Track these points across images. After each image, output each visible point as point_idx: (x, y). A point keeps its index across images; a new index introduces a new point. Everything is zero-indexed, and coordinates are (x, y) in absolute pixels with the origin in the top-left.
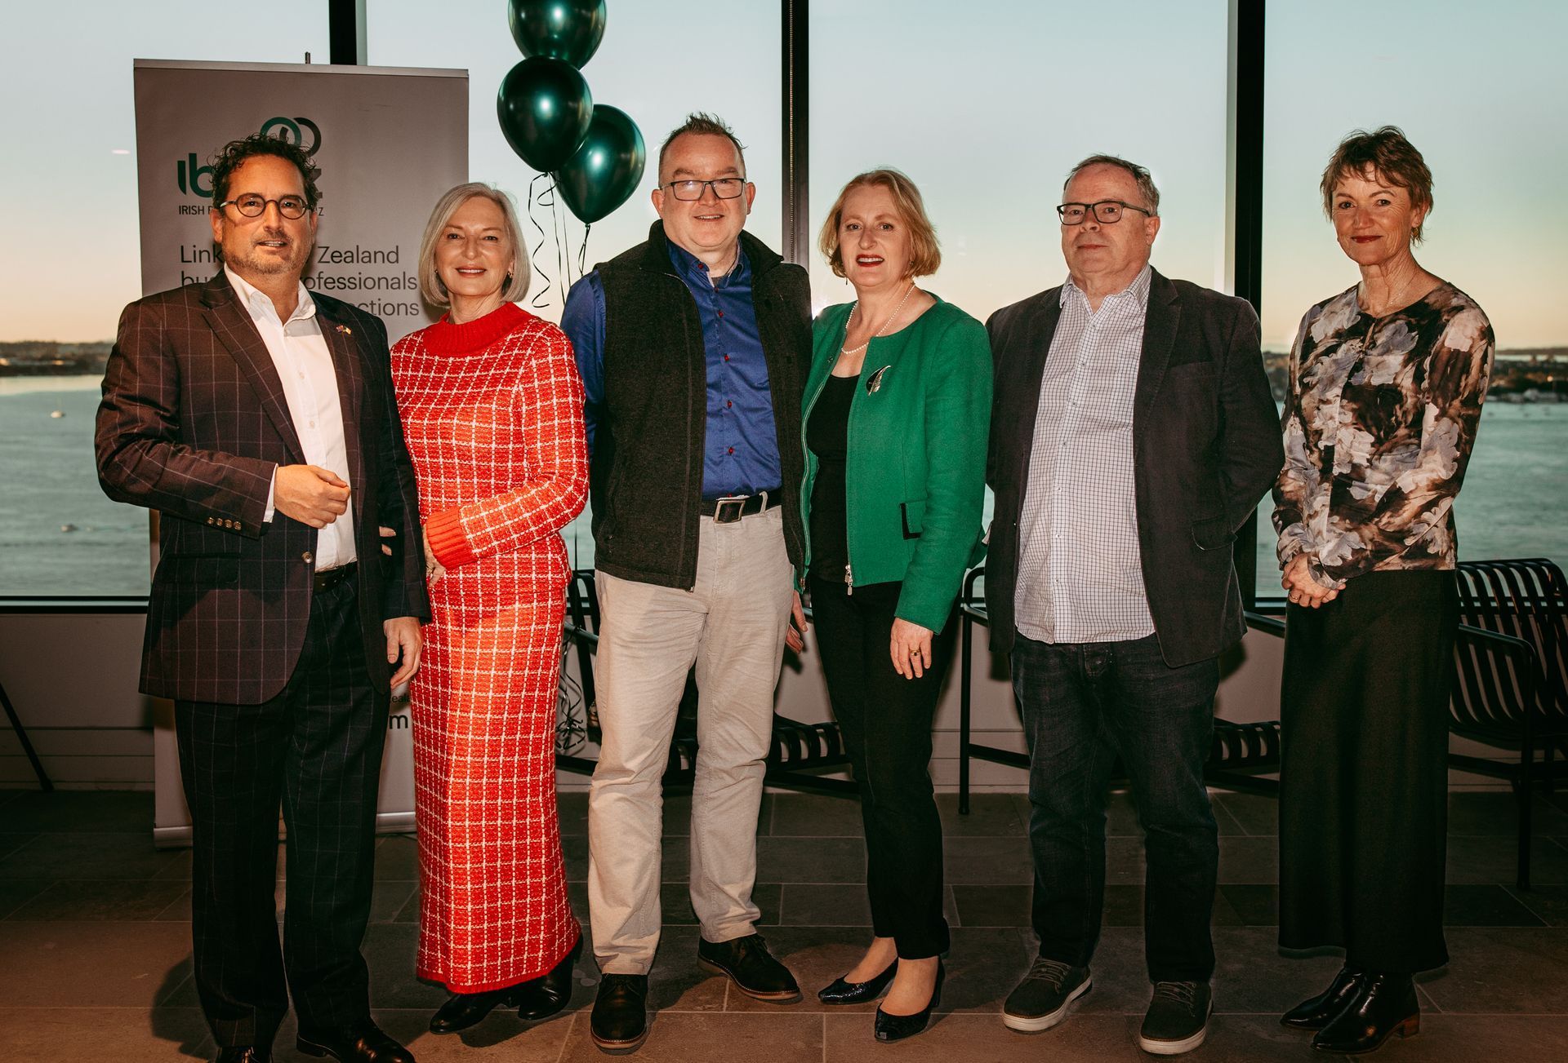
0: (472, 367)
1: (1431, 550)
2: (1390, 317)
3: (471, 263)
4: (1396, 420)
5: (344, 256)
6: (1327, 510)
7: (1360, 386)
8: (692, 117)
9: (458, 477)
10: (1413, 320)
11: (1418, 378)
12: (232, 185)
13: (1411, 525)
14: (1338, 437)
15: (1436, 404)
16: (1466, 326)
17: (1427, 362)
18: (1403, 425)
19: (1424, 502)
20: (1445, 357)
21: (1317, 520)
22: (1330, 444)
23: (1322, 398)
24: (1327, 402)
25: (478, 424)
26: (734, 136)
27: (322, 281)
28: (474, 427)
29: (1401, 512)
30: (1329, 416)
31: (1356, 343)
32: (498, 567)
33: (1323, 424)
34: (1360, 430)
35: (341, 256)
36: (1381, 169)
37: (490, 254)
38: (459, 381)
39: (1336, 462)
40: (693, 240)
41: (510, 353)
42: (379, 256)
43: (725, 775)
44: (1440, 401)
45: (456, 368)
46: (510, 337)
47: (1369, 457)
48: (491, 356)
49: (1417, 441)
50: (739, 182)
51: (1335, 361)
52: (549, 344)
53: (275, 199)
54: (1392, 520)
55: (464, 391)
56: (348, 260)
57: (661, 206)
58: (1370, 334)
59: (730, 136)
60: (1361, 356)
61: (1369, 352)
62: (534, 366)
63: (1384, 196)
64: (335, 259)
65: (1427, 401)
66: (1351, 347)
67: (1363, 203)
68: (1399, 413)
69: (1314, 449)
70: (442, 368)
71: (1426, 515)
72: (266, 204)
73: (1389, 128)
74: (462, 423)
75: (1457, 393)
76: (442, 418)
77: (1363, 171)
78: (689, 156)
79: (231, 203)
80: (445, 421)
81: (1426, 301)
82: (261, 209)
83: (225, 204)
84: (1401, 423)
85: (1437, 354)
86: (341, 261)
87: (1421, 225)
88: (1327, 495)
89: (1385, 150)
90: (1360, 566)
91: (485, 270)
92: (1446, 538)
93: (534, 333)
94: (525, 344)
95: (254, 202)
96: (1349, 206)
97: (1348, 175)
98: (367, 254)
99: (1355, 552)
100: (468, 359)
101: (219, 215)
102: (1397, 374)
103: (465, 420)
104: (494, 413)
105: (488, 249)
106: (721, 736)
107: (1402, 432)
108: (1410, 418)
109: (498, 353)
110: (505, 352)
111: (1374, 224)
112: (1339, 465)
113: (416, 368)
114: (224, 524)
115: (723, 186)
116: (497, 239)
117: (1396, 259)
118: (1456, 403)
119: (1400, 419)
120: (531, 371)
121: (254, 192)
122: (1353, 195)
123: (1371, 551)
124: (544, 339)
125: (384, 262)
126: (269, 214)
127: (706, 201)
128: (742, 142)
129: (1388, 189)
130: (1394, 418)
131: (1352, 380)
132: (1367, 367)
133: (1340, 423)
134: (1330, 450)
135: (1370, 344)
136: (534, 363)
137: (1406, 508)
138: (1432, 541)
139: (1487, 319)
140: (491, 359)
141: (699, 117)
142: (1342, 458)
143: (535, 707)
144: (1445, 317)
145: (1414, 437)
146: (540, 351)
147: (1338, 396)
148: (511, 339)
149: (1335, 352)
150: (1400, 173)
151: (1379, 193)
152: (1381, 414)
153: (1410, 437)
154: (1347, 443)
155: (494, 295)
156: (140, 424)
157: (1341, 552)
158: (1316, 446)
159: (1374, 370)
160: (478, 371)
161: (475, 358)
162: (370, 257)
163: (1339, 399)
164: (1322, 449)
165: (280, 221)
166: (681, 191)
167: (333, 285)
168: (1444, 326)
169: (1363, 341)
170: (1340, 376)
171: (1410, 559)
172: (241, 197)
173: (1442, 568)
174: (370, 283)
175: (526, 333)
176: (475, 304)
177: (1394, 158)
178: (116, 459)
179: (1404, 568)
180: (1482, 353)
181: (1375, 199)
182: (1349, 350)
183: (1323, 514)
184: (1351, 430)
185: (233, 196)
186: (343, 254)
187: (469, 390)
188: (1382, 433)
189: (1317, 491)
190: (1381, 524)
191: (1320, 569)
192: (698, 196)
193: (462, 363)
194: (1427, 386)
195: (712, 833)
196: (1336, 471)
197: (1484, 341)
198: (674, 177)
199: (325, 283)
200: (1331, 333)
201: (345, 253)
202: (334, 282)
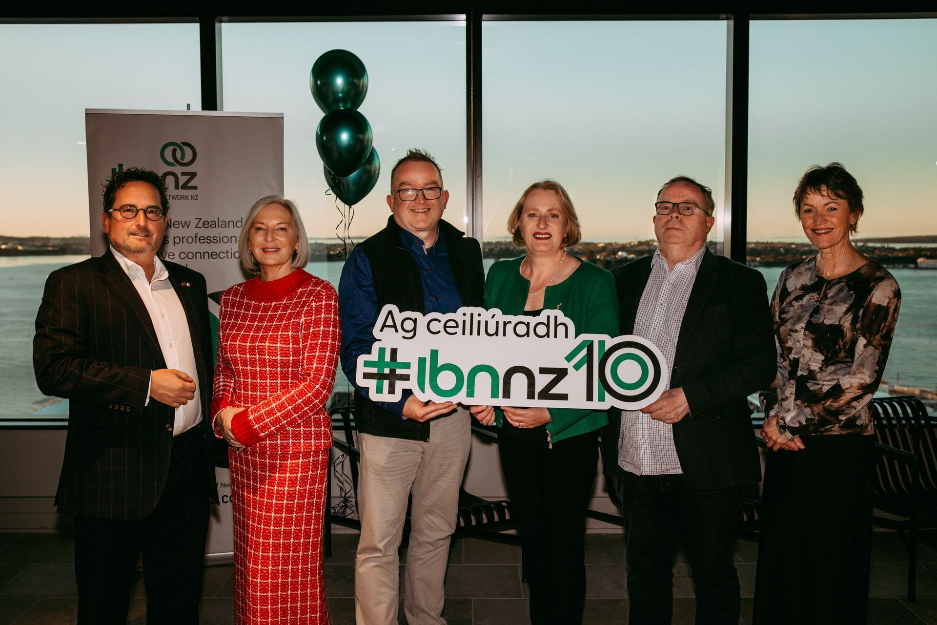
0: (276, 308)
1: (859, 423)
2: (837, 280)
3: (270, 245)
4: (839, 347)
5: (210, 224)
6: (793, 397)
7: (817, 324)
8: (410, 151)
9: (268, 379)
10: (851, 283)
11: (854, 322)
12: (117, 199)
13: (844, 408)
14: (802, 353)
15: (865, 337)
16: (885, 290)
17: (861, 312)
18: (843, 351)
19: (854, 396)
20: (872, 309)
21: (787, 402)
22: (797, 357)
23: (793, 328)
24: (796, 331)
25: (281, 345)
26: (436, 162)
27: (198, 239)
28: (279, 347)
29: (839, 400)
30: (797, 340)
31: (815, 295)
32: (291, 436)
33: (793, 344)
34: (816, 351)
35: (209, 224)
36: (831, 188)
37: (282, 239)
38: (268, 317)
39: (800, 368)
40: (410, 224)
41: (300, 300)
42: (231, 224)
43: (428, 545)
44: (867, 336)
45: (266, 309)
46: (300, 290)
47: (820, 366)
48: (288, 302)
49: (851, 360)
50: (439, 189)
51: (801, 306)
52: (324, 294)
53: (143, 208)
54: (832, 404)
55: (271, 324)
56: (212, 226)
57: (392, 205)
58: (823, 290)
59: (433, 162)
60: (818, 304)
61: (823, 301)
62: (314, 306)
63: (833, 205)
64: (205, 226)
65: (860, 335)
66: (812, 298)
67: (819, 209)
68: (841, 343)
69: (787, 359)
70: (257, 309)
71: (854, 403)
72: (138, 211)
73: (835, 163)
74: (271, 345)
75: (879, 331)
76: (259, 342)
77: (820, 190)
78: (409, 175)
79: (116, 210)
80: (260, 344)
81: (860, 272)
82: (135, 213)
83: (111, 210)
84: (842, 349)
85: (868, 306)
86: (208, 227)
87: (856, 223)
88: (793, 388)
89: (833, 177)
90: (810, 429)
91: (280, 249)
92: (867, 415)
93: (315, 288)
94: (310, 294)
95: (130, 210)
96: (811, 211)
97: (810, 193)
98: (224, 223)
99: (807, 420)
100: (274, 303)
101: (107, 216)
102: (840, 318)
103: (273, 343)
104: (290, 338)
105: (281, 236)
106: (426, 522)
107: (842, 354)
108: (847, 347)
109: (292, 300)
110: (297, 299)
111: (827, 221)
112: (801, 370)
113: (240, 308)
114: (119, 408)
115: (429, 192)
116: (286, 229)
117: (840, 244)
118: (878, 337)
119: (841, 346)
120: (312, 309)
121: (131, 203)
122: (813, 204)
123: (818, 420)
124: (321, 291)
125: (234, 227)
126: (139, 217)
127: (419, 201)
128: (441, 166)
129: (835, 201)
130: (837, 346)
131: (812, 319)
132: (822, 312)
133: (804, 345)
134: (796, 361)
135: (824, 296)
136: (314, 304)
137: (843, 398)
138: (859, 417)
139: (898, 285)
140: (288, 303)
141: (414, 151)
142: (804, 366)
143: (313, 522)
144: (873, 284)
145: (849, 357)
146: (318, 298)
147: (803, 328)
148: (301, 291)
149: (801, 299)
150: (842, 190)
151: (830, 203)
152: (830, 343)
153: (846, 357)
154: (807, 358)
155: (287, 264)
156: (64, 347)
157: (799, 419)
158: (788, 357)
159: (826, 314)
160: (280, 311)
161: (278, 303)
162: (226, 224)
163: (803, 330)
164: (792, 359)
165: (146, 222)
166: (404, 195)
167: (204, 241)
168: (872, 289)
169: (819, 294)
170: (804, 316)
171: (845, 428)
172: (123, 207)
173: (865, 434)
174: (225, 240)
175: (310, 288)
176: (276, 270)
177: (839, 182)
178: (50, 369)
179: (841, 433)
180: (894, 306)
181: (827, 207)
182: (810, 299)
183: (791, 399)
184: (811, 351)
185: (117, 205)
186: (210, 222)
187: (275, 323)
188: (829, 355)
189: (787, 384)
190: (826, 405)
191: (783, 428)
192: (414, 198)
193: (270, 306)
194: (860, 326)
195: (421, 579)
196: (799, 373)
197: (896, 299)
198: (400, 187)
199: (199, 240)
200: (799, 287)
201: (211, 222)
202: (205, 239)
